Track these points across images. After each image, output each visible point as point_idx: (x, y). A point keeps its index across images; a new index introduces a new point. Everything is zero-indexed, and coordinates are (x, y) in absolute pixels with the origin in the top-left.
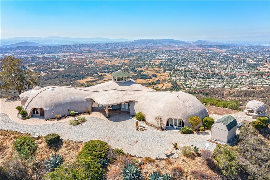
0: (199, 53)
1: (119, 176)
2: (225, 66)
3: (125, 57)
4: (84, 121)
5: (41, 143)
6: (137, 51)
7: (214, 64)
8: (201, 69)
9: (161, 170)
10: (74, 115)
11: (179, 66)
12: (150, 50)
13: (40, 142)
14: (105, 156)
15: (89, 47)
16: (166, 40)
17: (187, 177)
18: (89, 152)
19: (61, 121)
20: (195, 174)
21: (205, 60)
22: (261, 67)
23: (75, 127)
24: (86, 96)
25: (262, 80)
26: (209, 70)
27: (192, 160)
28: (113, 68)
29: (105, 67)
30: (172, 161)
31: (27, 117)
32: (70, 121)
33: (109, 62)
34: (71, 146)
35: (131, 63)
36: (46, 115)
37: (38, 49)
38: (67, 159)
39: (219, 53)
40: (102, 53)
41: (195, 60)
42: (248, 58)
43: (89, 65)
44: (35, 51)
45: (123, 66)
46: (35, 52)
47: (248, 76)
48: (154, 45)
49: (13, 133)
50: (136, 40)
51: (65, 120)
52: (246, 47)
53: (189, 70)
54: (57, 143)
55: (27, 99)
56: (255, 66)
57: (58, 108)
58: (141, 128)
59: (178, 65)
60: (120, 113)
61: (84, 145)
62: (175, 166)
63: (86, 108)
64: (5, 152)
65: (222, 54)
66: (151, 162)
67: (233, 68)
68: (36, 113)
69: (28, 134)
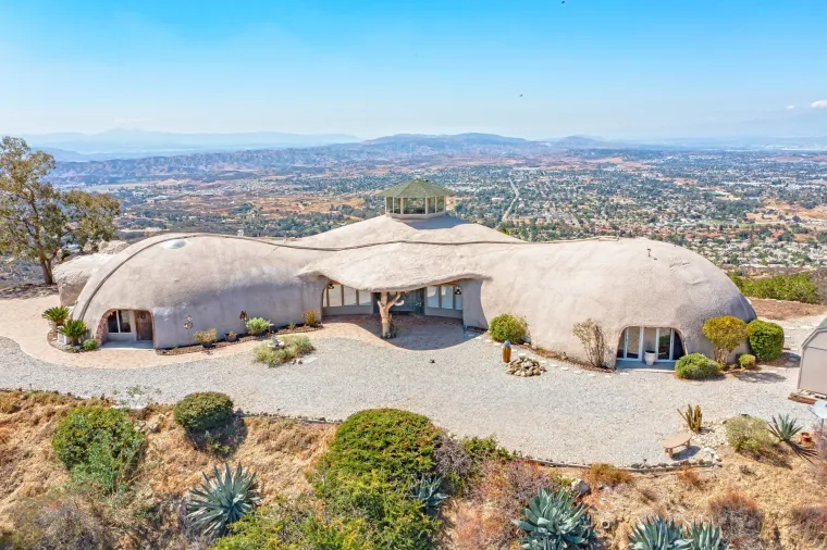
0: (572, 173)
1: (498, 544)
2: (652, 211)
3: (349, 191)
4: (307, 350)
5: (157, 430)
6: (386, 172)
7: (618, 206)
8: (581, 222)
9: (668, 513)
10: (261, 334)
11: (514, 215)
12: (423, 167)
13: (155, 426)
14: (434, 468)
15: (237, 160)
16: (471, 137)
17: (777, 533)
18: (366, 454)
19: (217, 354)
20: (809, 523)
21: (592, 195)
22: (756, 212)
23: (276, 370)
24: (302, 266)
25: (762, 250)
26: (604, 222)
27: (780, 469)
28: (313, 225)
29: (290, 222)
30: (702, 474)
31: (87, 343)
32: (256, 349)
33: (301, 206)
34: (280, 437)
35: (368, 209)
36: (160, 336)
37: (74, 168)
38: (270, 484)
39: (630, 171)
40: (279, 177)
41: (562, 194)
42: (718, 187)
43: (238, 216)
44: (64, 176)
45: (345, 216)
46: (66, 178)
47: (722, 238)
48: (437, 153)
49: (42, 401)
50: (378, 139)
51: (229, 350)
52: (709, 154)
53: (546, 224)
54: (224, 426)
55: (84, 284)
56: (739, 209)
57: (205, 309)
58: (528, 364)
59: (513, 211)
60: (424, 323)
61: (332, 431)
62: (717, 493)
63: (303, 307)
64: (14, 473)
65: (640, 175)
66: (619, 482)
67: (676, 216)
68: (122, 331)
69: (102, 398)
